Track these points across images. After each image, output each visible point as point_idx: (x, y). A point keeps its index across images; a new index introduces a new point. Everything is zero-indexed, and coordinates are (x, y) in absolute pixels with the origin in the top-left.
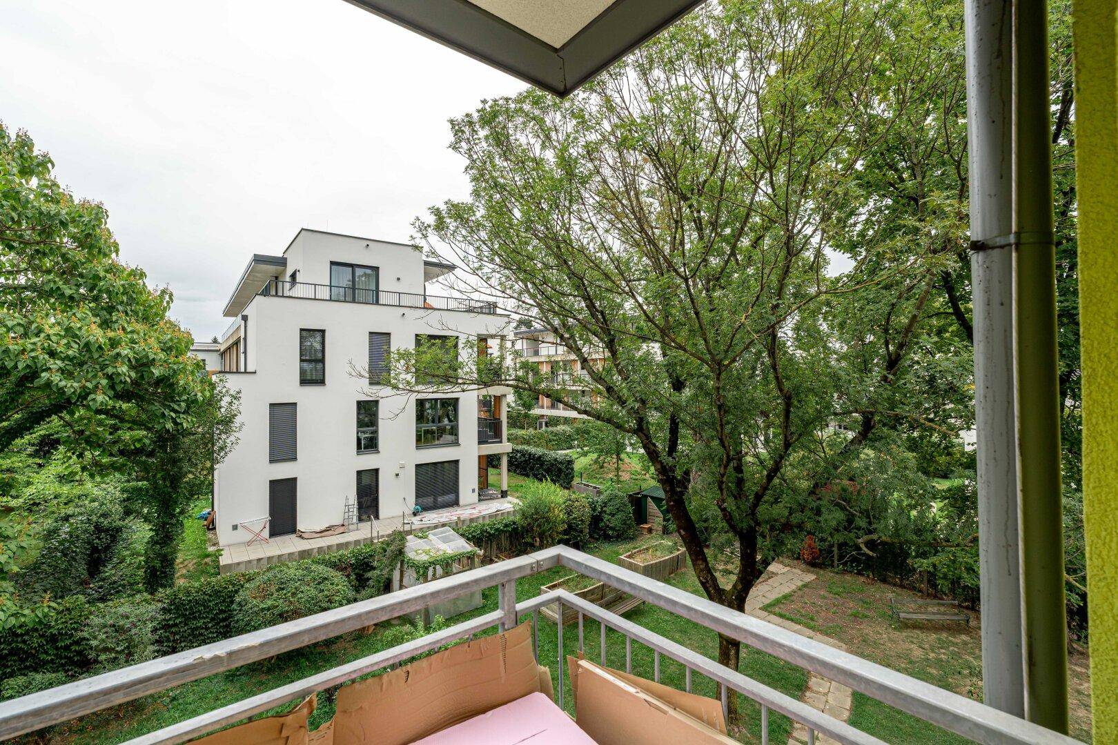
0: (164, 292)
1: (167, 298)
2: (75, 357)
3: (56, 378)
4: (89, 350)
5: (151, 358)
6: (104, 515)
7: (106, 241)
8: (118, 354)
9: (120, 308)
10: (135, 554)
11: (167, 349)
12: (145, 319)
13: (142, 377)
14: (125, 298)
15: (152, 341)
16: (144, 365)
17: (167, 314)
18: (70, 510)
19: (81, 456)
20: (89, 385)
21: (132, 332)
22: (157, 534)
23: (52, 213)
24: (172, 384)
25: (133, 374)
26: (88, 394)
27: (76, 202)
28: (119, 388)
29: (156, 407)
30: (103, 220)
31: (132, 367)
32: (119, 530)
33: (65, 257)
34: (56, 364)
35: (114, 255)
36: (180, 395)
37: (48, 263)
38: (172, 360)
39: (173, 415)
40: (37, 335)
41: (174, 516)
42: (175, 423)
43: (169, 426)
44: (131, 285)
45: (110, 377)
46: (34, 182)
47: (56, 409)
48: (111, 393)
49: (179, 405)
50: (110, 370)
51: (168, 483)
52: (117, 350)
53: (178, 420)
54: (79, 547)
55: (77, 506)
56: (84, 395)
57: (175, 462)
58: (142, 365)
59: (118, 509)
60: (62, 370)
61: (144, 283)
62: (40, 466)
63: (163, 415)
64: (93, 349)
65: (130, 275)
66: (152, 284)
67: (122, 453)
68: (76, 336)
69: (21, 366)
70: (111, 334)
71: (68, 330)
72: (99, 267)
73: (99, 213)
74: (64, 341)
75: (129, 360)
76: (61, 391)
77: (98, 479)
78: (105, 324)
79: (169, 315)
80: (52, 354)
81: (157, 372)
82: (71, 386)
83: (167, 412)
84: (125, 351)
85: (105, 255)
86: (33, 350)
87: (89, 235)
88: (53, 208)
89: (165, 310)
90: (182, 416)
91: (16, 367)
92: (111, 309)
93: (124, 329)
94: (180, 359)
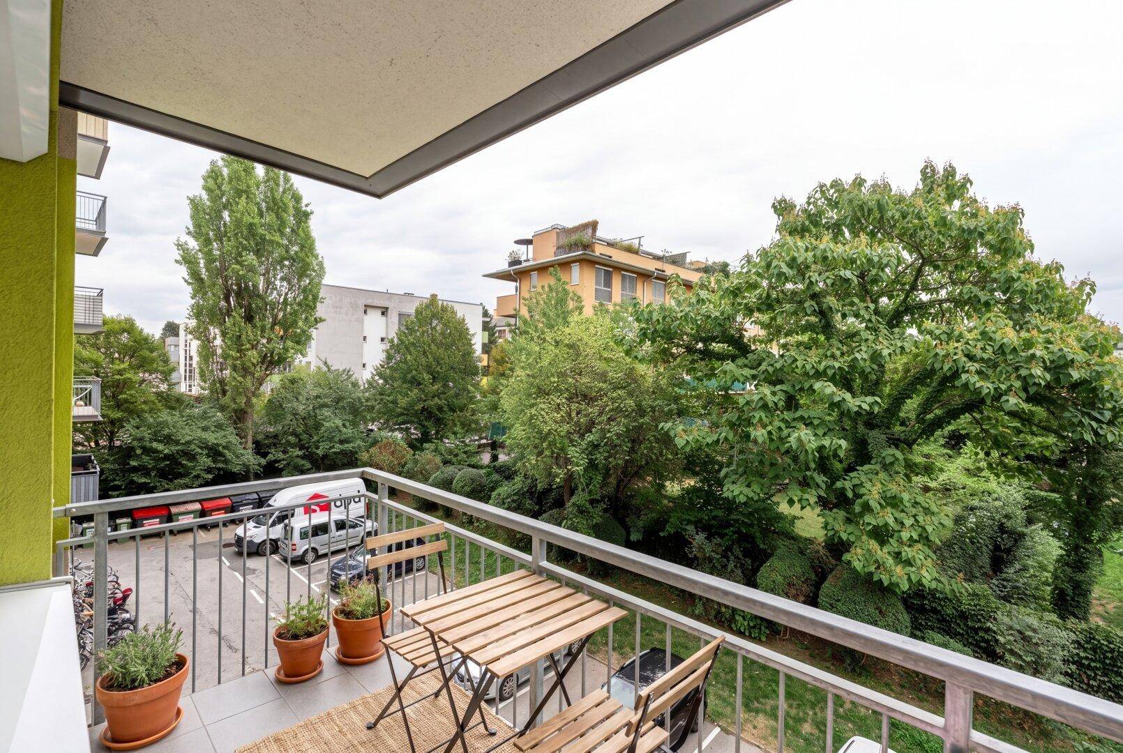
0: (1083, 283)
1: (1087, 289)
2: (989, 359)
3: (974, 379)
4: (1004, 353)
5: (1069, 359)
6: (1007, 516)
7: (1021, 243)
8: (1033, 356)
9: (1034, 307)
10: (1043, 568)
11: (1088, 348)
12: (1061, 315)
13: (1057, 380)
14: (1040, 297)
15: (1072, 341)
16: (1061, 367)
17: (1086, 308)
18: (976, 503)
19: (988, 454)
20: (1003, 387)
21: (1049, 331)
22: (1068, 556)
23: (972, 228)
24: (1095, 389)
25: (1048, 377)
26: (1001, 395)
27: (991, 210)
28: (1032, 390)
29: (1071, 414)
30: (1019, 221)
31: (1046, 369)
32: (1022, 536)
33: (980, 267)
34: (974, 367)
35: (1027, 253)
36: (1102, 401)
37: (964, 275)
38: (1095, 359)
39: (1094, 424)
40: (958, 341)
41: (1089, 541)
42: (1096, 434)
43: (1088, 437)
44: (1048, 282)
45: (1024, 379)
46: (957, 204)
47: (971, 407)
48: (1024, 395)
49: (1102, 414)
50: (1023, 372)
51: (1084, 502)
52: (1031, 352)
53: (1101, 432)
54: (983, 540)
55: (981, 500)
56: (998, 396)
57: (1094, 479)
58: (1059, 367)
59: (1021, 514)
60: (979, 373)
61: (1061, 278)
62: (950, 457)
63: (1081, 423)
64: (1008, 351)
65: (1046, 270)
66: (1070, 278)
67: (1028, 457)
68: (991, 339)
69: (946, 367)
70: (1024, 334)
71: (983, 333)
72: (1013, 268)
73: (1014, 215)
74: (980, 345)
75: (1044, 362)
76: (978, 391)
77: (1002, 478)
78: (1019, 326)
79: (1091, 309)
80: (971, 357)
81: (1075, 375)
82: (986, 387)
83: (1086, 421)
84: (1039, 352)
85: (1019, 256)
86: (955, 354)
87: (1004, 240)
88: (972, 224)
89: (1084, 303)
90: (1104, 426)
91: (942, 368)
92: (1024, 308)
93: (1038, 328)
94: (1106, 359)
